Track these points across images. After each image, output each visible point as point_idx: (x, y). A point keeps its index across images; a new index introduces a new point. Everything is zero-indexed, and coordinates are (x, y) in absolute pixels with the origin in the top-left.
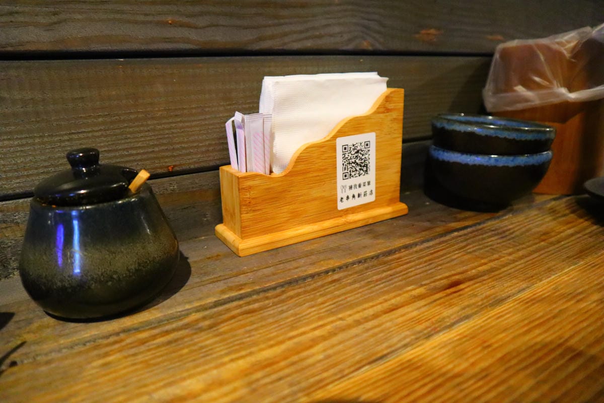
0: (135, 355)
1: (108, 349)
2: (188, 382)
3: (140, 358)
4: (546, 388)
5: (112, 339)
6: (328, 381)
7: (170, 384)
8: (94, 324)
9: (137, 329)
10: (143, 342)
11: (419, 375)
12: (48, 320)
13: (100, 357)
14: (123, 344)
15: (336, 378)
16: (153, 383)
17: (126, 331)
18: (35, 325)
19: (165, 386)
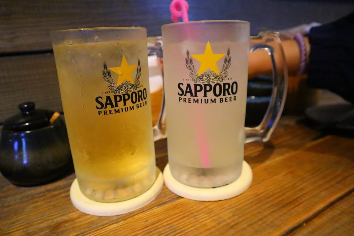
0: (50, 202)
1: (38, 199)
2: (71, 214)
3: (52, 203)
4: (236, 217)
5: (41, 195)
6: (135, 214)
7: (63, 215)
8: (33, 188)
9: (54, 190)
10: (55, 196)
11: (178, 211)
12: (12, 186)
13: (33, 203)
14: (46, 197)
15: (139, 212)
16: (55, 215)
17: (48, 191)
18: (5, 189)
19: (60, 216)
